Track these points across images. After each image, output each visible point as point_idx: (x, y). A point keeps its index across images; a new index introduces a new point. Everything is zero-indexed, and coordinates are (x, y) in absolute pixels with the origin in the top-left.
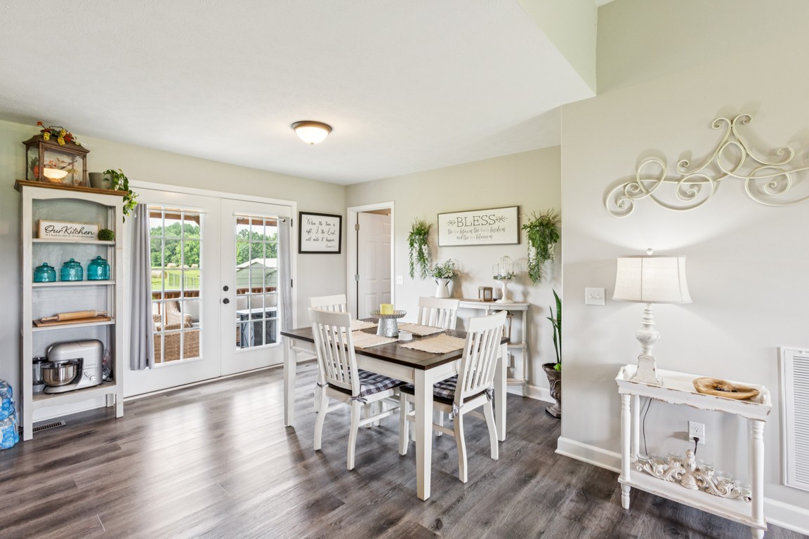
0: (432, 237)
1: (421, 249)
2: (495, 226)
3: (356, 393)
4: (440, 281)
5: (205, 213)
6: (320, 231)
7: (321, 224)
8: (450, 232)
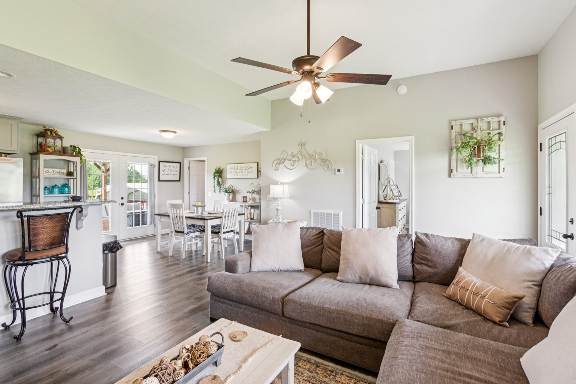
0: (224, 174)
1: (218, 180)
2: (249, 171)
3: (186, 232)
4: (226, 194)
5: (113, 163)
6: (170, 171)
7: (170, 167)
8: (231, 173)
